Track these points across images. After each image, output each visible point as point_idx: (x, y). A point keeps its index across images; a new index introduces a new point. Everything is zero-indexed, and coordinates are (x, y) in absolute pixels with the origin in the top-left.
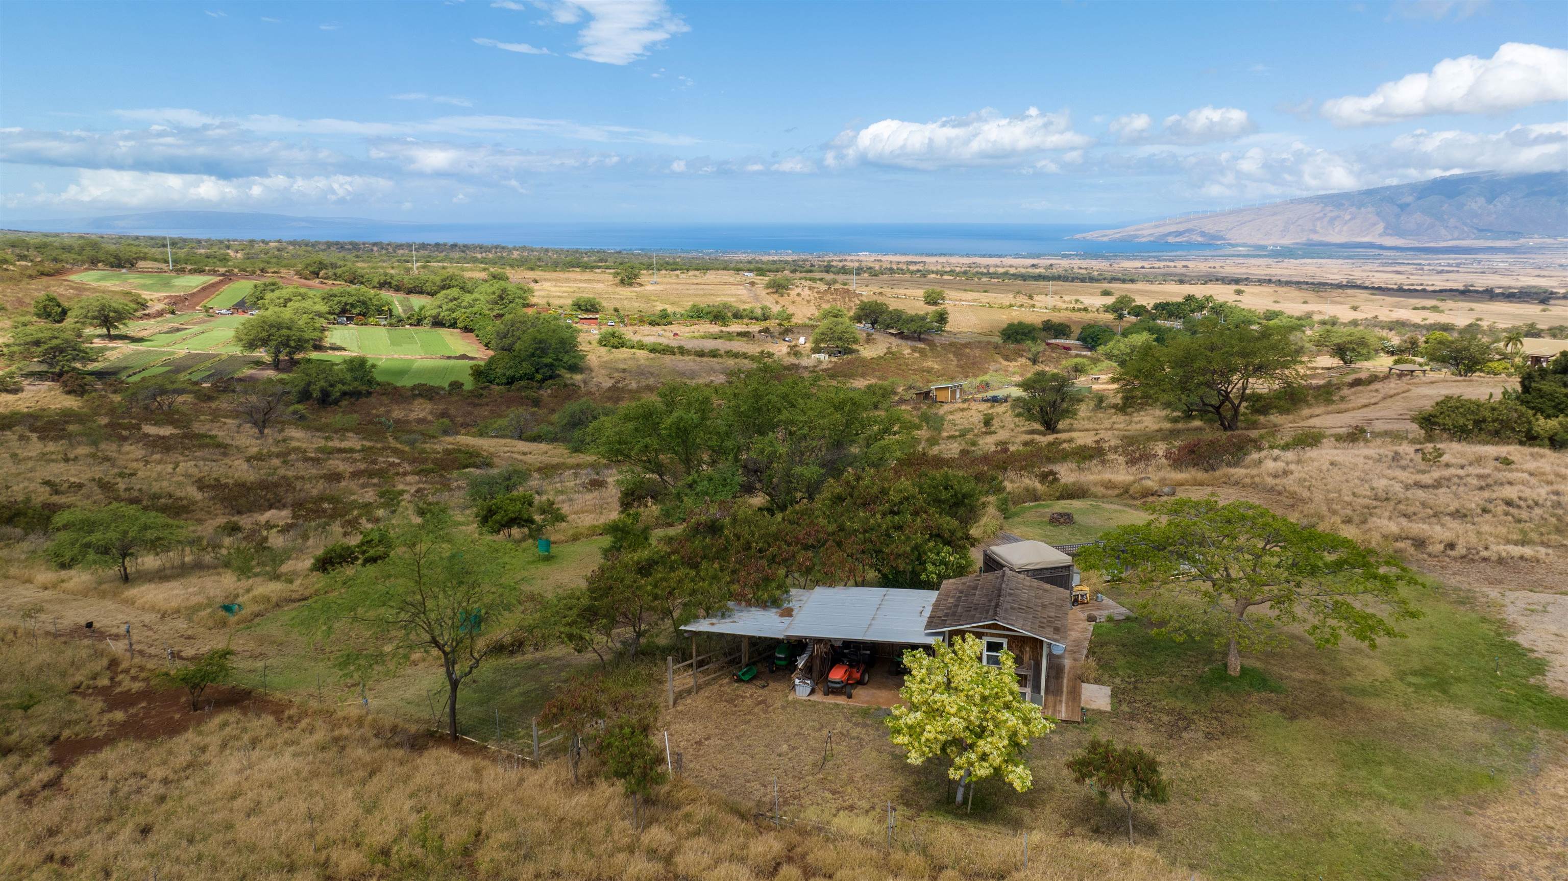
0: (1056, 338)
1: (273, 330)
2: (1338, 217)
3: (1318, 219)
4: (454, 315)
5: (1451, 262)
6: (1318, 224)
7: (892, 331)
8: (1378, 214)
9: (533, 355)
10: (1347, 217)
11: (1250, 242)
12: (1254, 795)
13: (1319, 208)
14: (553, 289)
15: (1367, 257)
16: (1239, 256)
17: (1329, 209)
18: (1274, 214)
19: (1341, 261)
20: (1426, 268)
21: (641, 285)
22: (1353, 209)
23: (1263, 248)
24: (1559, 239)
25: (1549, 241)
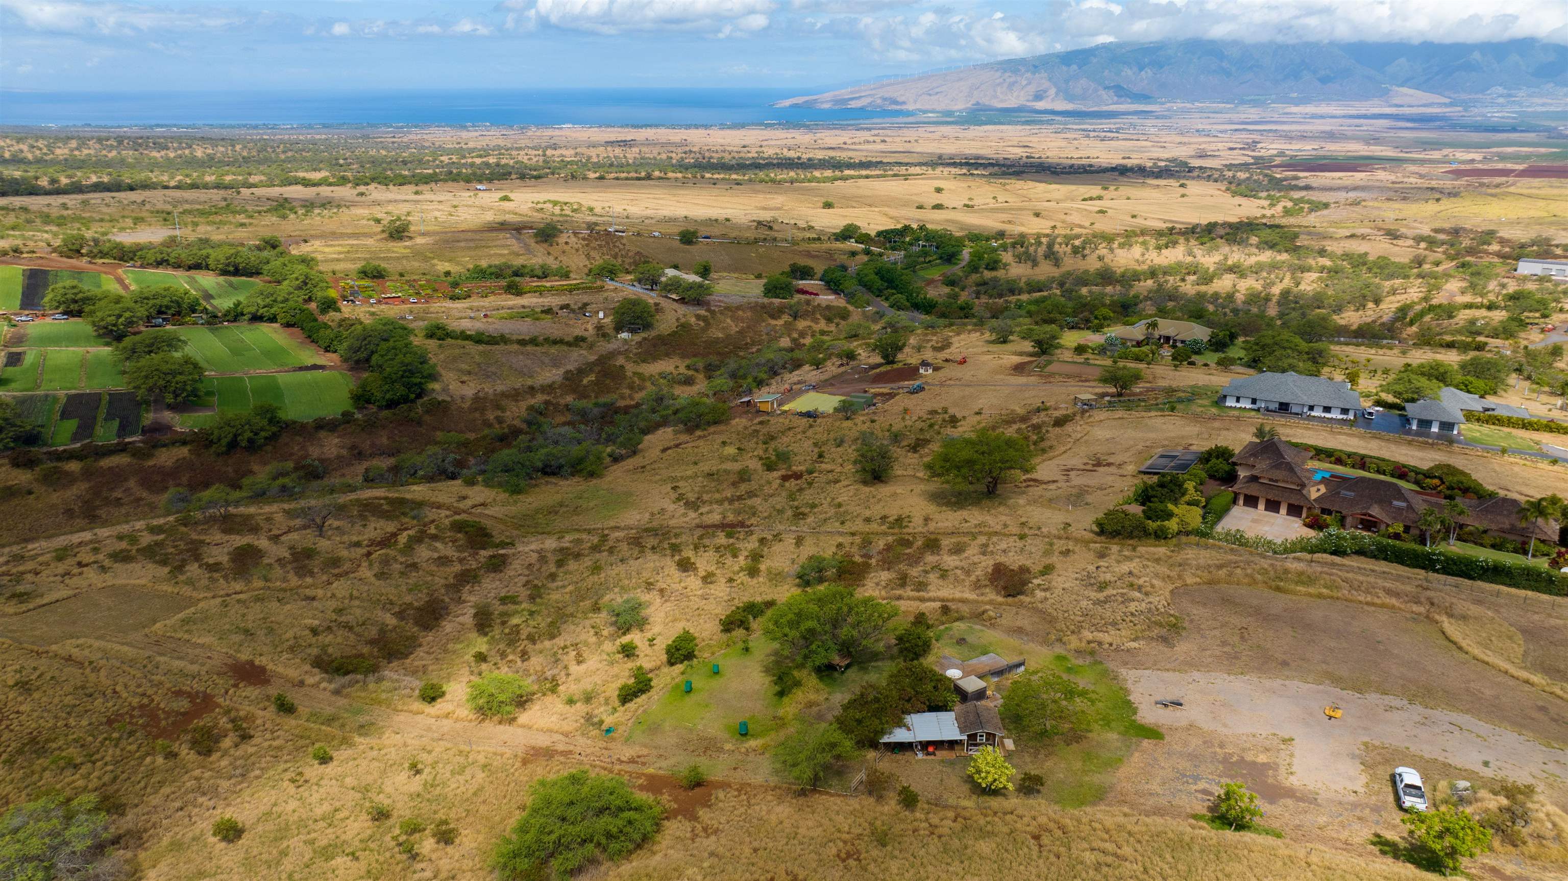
0: (802, 279)
1: (169, 377)
2: (1016, 82)
3: (999, 85)
4: (273, 311)
5: (1112, 126)
6: (999, 89)
7: (674, 296)
8: (1050, 80)
9: (402, 376)
10: (1024, 82)
11: (939, 108)
12: (1062, 776)
13: (999, 74)
14: (327, 250)
15: (1041, 122)
16: (929, 123)
17: (1007, 74)
18: (961, 79)
19: (1019, 127)
20: (1092, 134)
21: (411, 238)
22: (1029, 75)
23: (949, 113)
24: (1197, 104)
25: (1189, 105)
